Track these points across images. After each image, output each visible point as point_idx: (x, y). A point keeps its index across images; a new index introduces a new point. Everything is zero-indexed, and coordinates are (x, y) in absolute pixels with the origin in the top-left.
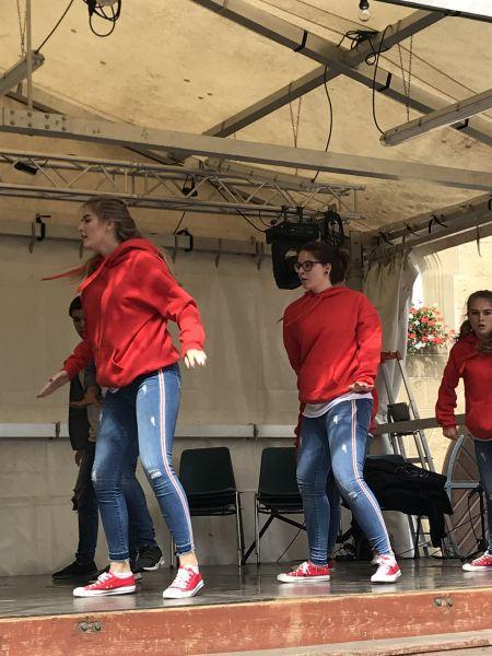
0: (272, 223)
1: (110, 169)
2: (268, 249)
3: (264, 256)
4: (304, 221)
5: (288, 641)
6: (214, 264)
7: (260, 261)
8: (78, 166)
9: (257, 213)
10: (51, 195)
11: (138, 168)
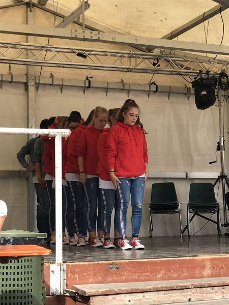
0: (195, 78)
1: (120, 55)
2: (193, 91)
3: (190, 94)
4: (210, 78)
5: (205, 275)
6: (167, 98)
7: (189, 97)
8: (105, 54)
9: (188, 74)
10: (93, 68)
11: (132, 54)
